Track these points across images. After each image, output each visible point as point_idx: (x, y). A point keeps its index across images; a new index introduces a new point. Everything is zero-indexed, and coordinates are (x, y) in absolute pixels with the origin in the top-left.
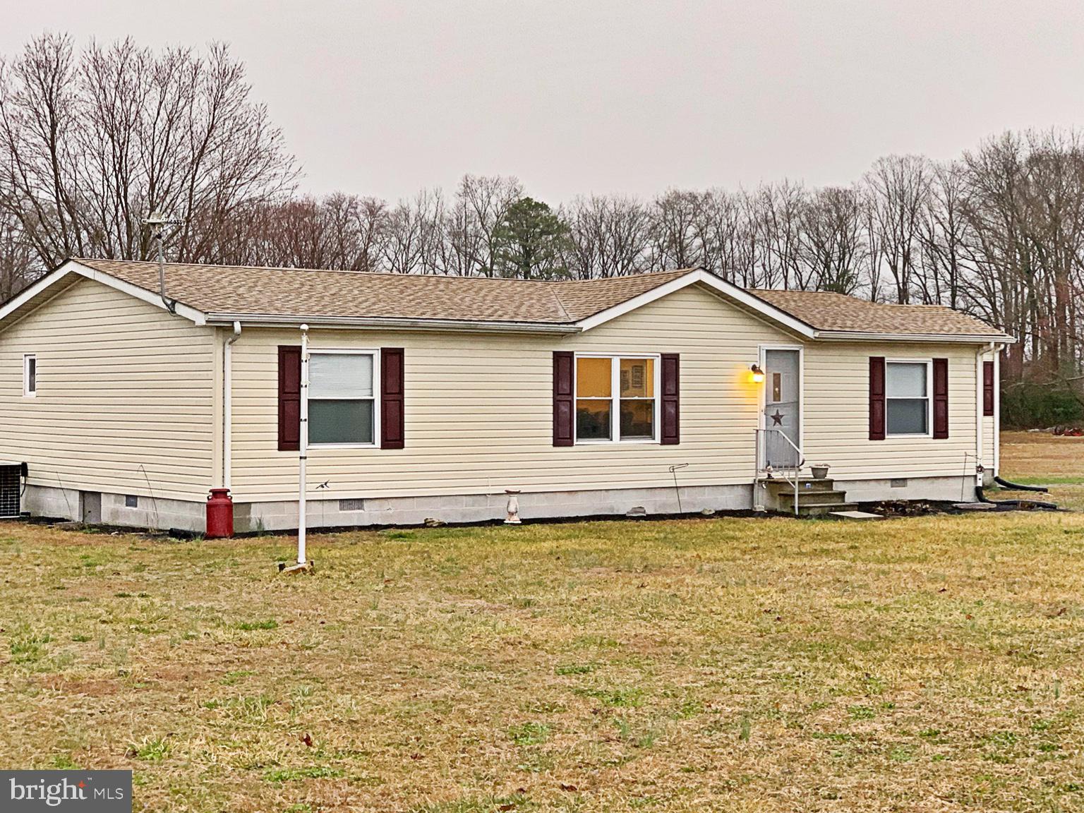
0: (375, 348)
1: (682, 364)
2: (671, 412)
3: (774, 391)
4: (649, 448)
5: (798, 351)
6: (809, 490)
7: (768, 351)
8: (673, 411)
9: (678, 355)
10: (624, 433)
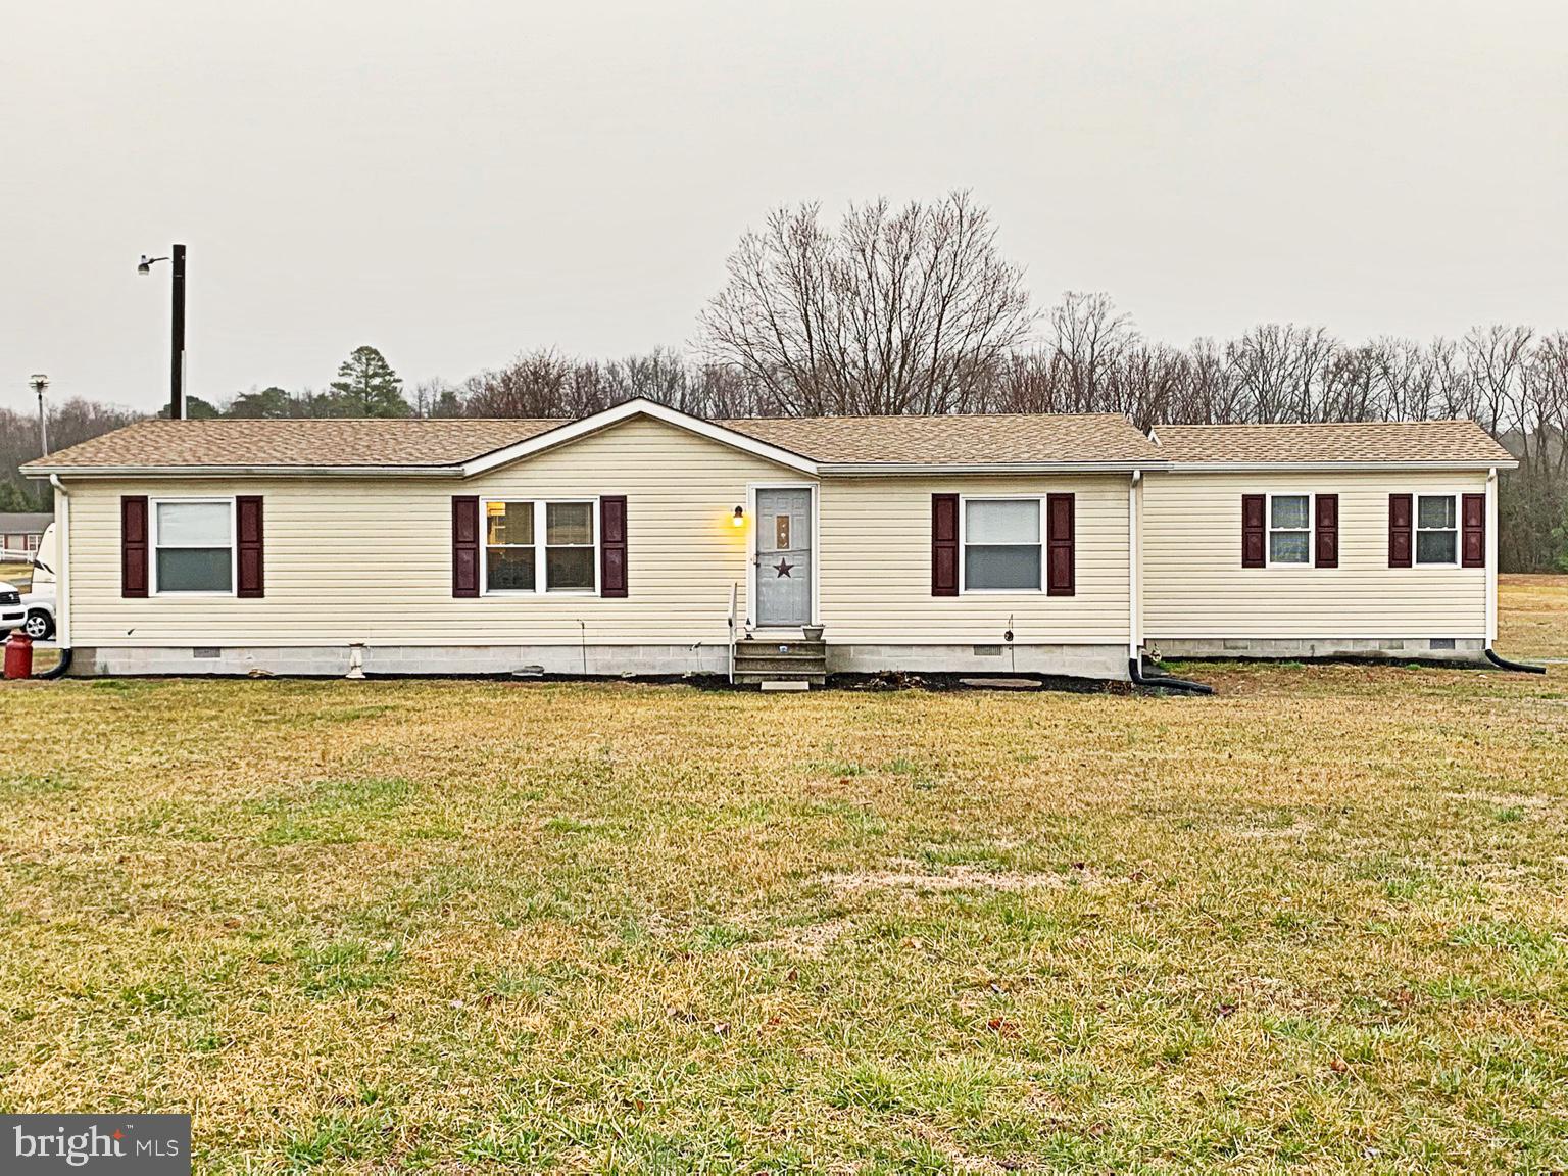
0: (231, 495)
1: (629, 507)
2: (613, 562)
3: (779, 536)
4: (584, 602)
5: (810, 490)
6: (784, 654)
7: (758, 490)
8: (618, 561)
9: (625, 497)
10: (551, 584)
